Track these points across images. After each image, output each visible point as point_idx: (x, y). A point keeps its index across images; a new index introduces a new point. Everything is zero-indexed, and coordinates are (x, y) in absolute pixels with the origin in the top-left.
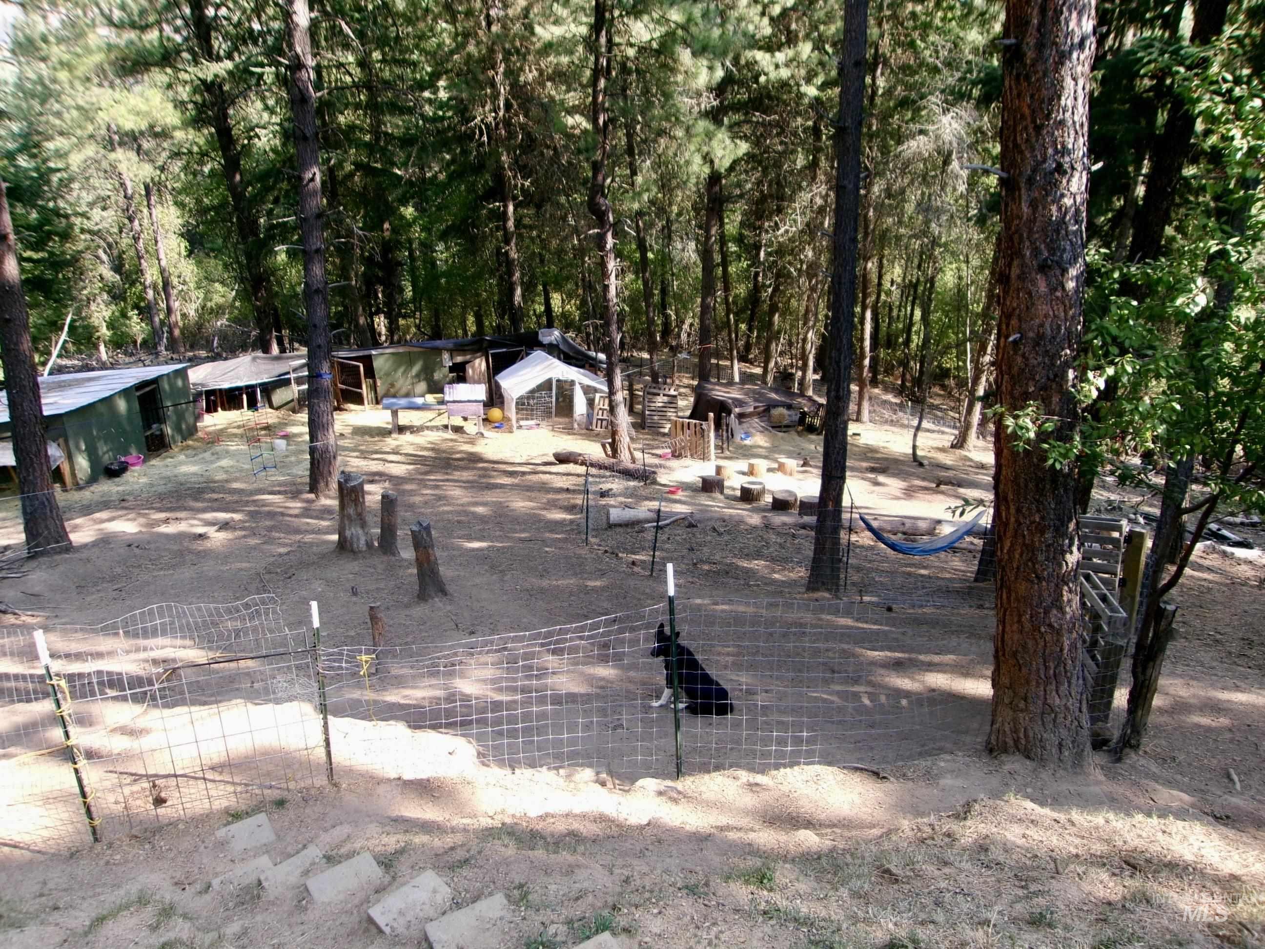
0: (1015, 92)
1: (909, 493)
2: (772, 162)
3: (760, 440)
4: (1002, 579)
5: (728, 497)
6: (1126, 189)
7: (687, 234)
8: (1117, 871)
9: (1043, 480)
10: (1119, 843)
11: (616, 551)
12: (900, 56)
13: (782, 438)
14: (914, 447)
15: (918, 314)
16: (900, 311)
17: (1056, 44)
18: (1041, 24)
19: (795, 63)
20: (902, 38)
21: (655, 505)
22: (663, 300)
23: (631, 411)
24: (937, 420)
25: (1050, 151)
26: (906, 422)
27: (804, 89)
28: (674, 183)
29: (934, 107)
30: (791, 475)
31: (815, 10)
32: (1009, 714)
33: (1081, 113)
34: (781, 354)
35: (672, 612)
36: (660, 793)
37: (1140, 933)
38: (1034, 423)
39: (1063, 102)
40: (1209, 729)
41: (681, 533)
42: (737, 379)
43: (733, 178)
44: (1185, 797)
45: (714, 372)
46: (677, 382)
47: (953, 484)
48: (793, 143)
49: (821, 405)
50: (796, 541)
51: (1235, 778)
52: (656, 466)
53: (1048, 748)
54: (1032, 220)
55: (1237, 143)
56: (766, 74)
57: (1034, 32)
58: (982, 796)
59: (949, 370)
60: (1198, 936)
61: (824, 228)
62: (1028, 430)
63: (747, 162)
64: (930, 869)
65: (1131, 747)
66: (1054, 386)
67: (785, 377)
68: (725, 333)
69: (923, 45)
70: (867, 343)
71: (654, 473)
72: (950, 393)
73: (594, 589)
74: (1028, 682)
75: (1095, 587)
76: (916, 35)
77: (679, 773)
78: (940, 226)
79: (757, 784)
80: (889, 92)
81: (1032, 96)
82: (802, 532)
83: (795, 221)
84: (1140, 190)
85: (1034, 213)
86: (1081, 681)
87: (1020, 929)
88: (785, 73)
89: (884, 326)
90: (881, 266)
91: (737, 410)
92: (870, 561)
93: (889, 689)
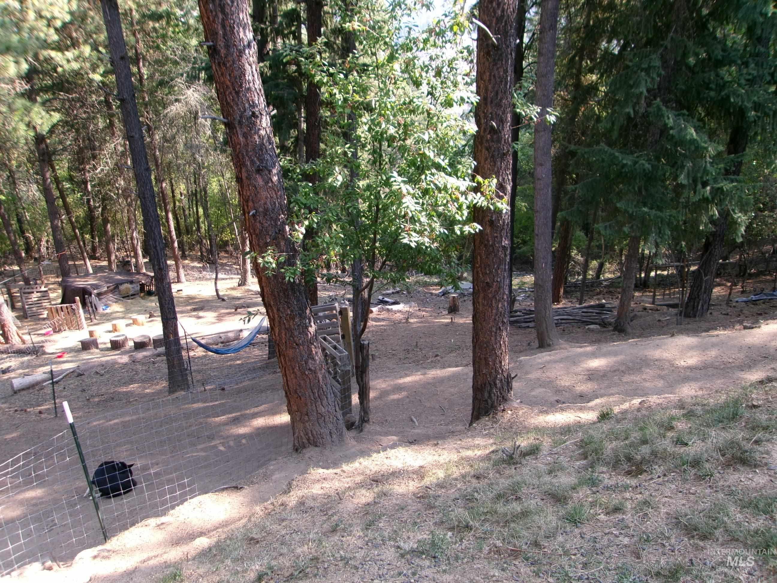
0: (220, 73)
1: (220, 318)
2: (81, 126)
3: (116, 308)
4: (279, 351)
5: (102, 350)
6: (296, 126)
7: (28, 180)
8: (370, 487)
9: (287, 290)
10: (368, 472)
11: (25, 408)
12: (153, 55)
13: (132, 303)
14: (217, 291)
15: (201, 211)
16: (190, 211)
17: (235, 45)
18: (225, 34)
19: (81, 59)
20: (151, 44)
21: (47, 369)
22: (21, 227)
23: (13, 308)
24: (227, 272)
25: (247, 105)
26: (209, 277)
27: (91, 76)
28: (8, 144)
29: (181, 85)
30: (143, 325)
31: (87, 24)
32: (301, 426)
33: (258, 84)
34: (118, 250)
35: (74, 434)
36: (95, 557)
37: (384, 512)
38: (274, 259)
39: (247, 78)
40: (398, 400)
41: (73, 382)
42: (91, 271)
43: (55, 138)
44: (395, 438)
45: (73, 270)
46: (46, 282)
47: (244, 307)
48: (93, 112)
49: (152, 277)
50: (156, 365)
51: (415, 420)
52: (43, 342)
53: (325, 437)
54: (247, 145)
55: (338, 96)
56: (61, 66)
57: (222, 39)
58: (296, 476)
59: (228, 241)
60: (410, 501)
61: (127, 165)
62: (271, 263)
63: (63, 127)
64: (275, 527)
65: (366, 422)
66: (280, 236)
67: (124, 264)
68: (75, 243)
69: (164, 48)
70: (174, 233)
71: (43, 347)
72: (231, 254)
73: (13, 439)
74: (306, 405)
75: (330, 343)
76: (159, 41)
77: (106, 539)
78: (202, 156)
79: (162, 524)
80: (151, 77)
81: (230, 75)
82: (158, 358)
83: (107, 163)
84: (304, 126)
85: (247, 141)
86: (333, 395)
87: (328, 537)
88: (75, 66)
89: (182, 222)
90: (172, 186)
91: (95, 291)
92: (205, 365)
93: (234, 436)
